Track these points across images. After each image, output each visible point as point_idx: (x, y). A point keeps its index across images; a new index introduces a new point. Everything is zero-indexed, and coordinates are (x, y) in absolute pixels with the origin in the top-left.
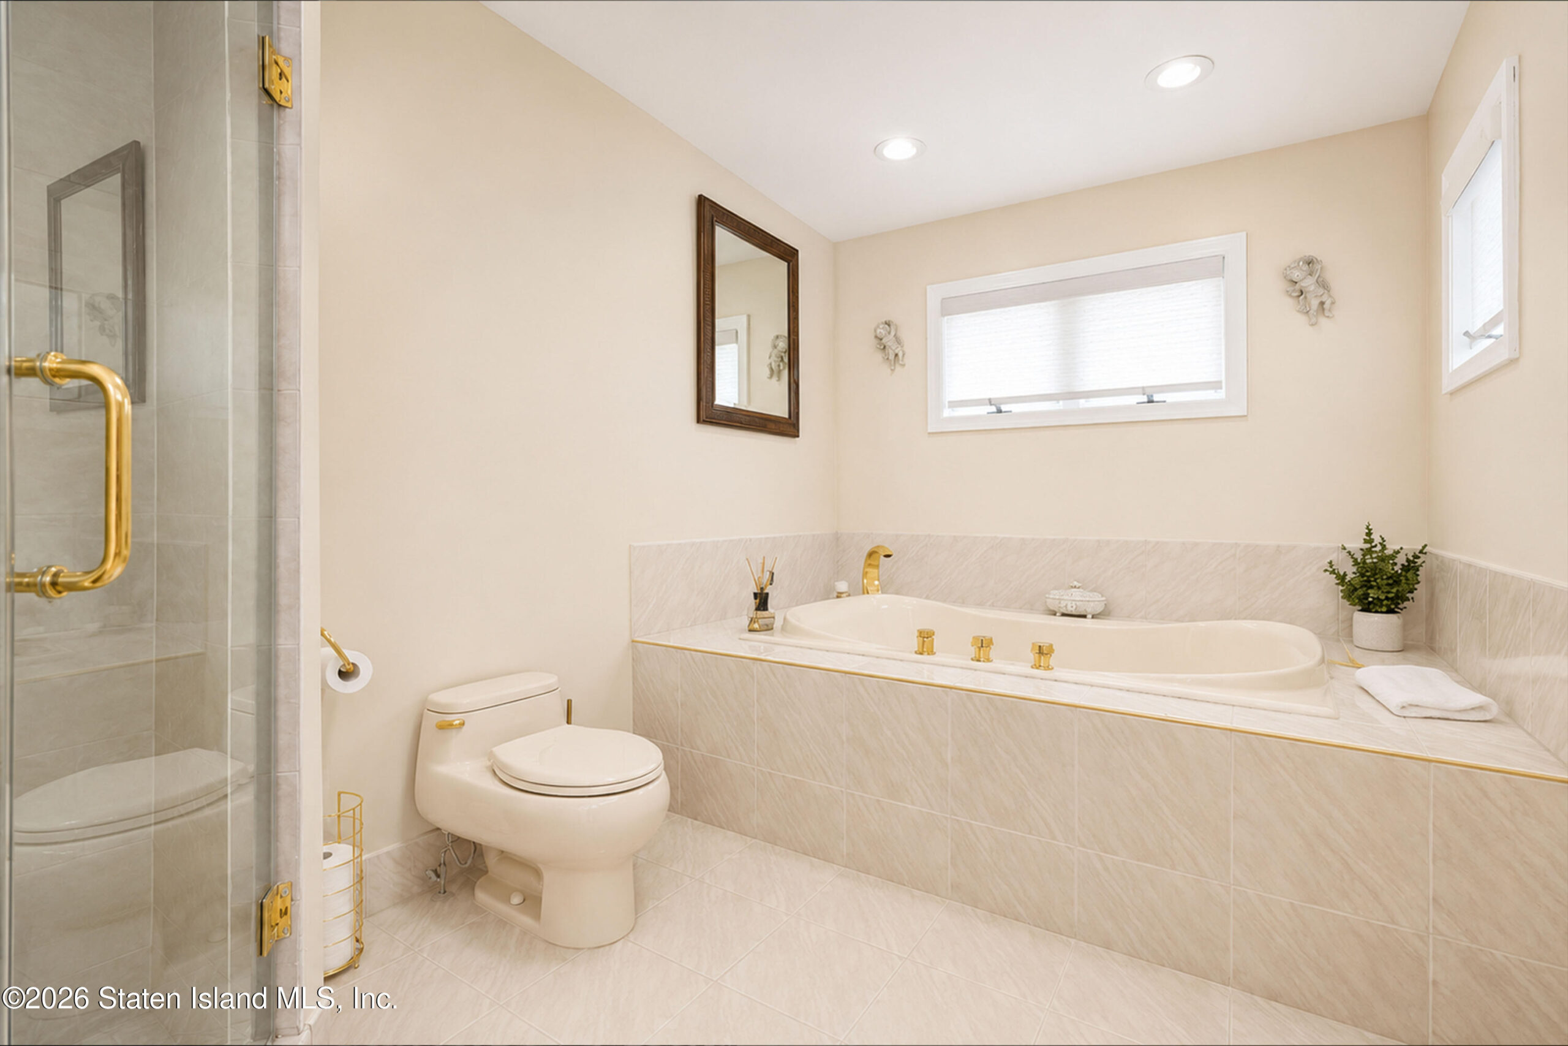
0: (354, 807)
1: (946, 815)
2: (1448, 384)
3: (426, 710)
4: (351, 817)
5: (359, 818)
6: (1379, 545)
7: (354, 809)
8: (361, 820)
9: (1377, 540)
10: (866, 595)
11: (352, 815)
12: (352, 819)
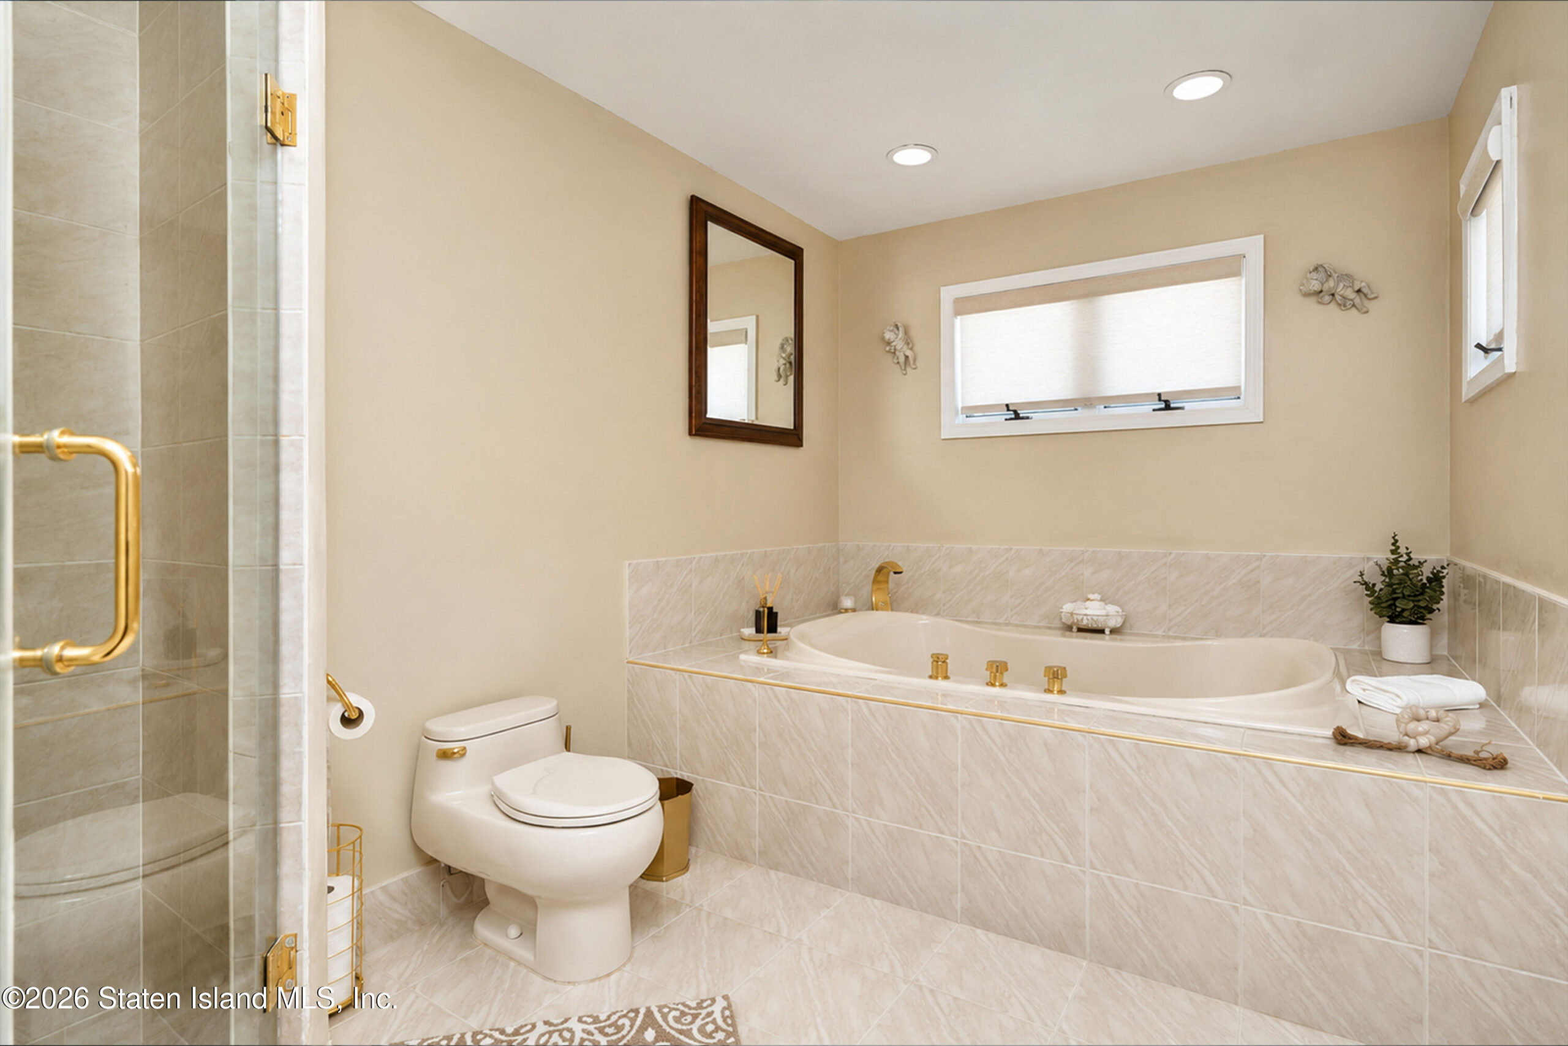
0: (353, 840)
1: (957, 839)
2: (1467, 393)
3: (423, 738)
4: (350, 850)
5: (359, 850)
6: (1405, 556)
7: (353, 843)
8: (361, 853)
9: (1402, 550)
10: (875, 612)
11: (352, 848)
12: (352, 852)
